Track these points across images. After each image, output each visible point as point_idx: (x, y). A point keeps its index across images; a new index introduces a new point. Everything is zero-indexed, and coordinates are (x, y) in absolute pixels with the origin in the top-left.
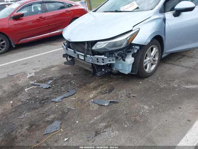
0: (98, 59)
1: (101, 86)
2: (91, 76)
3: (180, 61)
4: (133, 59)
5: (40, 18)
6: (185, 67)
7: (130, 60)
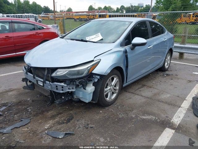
0: (57, 86)
1: (59, 115)
2: (49, 104)
3: (140, 91)
4: (94, 87)
5: (5, 38)
6: (144, 97)
7: (90, 88)
